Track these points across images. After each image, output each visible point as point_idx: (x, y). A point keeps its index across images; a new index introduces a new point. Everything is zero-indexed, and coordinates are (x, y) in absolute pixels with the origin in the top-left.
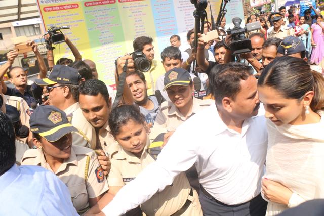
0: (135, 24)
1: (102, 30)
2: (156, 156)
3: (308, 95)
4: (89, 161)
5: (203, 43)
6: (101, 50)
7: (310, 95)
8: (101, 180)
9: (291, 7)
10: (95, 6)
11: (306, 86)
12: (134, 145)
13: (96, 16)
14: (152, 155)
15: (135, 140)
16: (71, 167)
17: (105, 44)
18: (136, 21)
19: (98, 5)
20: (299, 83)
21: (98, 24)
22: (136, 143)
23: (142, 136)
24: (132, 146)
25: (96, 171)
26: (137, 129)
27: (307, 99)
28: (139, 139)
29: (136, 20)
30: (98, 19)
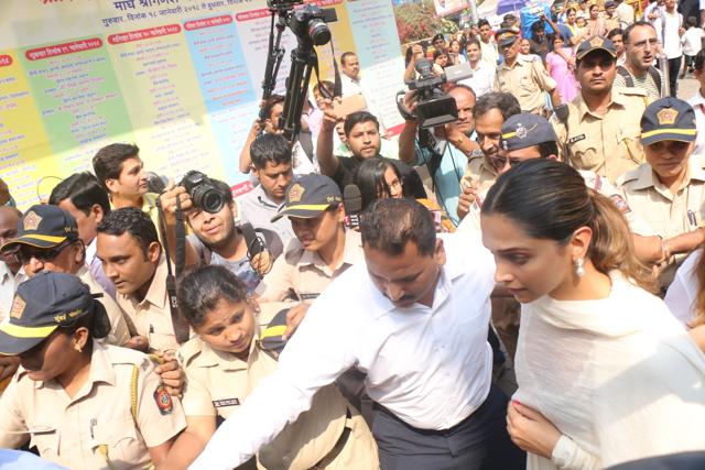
0: (153, 91)
1: (76, 111)
2: (275, 353)
3: (578, 234)
4: (137, 375)
5: (334, 120)
6: (78, 156)
7: (583, 235)
8: (167, 410)
9: (505, 18)
10: (54, 58)
11: (574, 217)
12: (232, 342)
13: (58, 81)
14: (267, 351)
15: (233, 333)
16: (100, 388)
17: (86, 141)
18: (155, 83)
19: (58, 54)
20: (561, 208)
21: (65, 97)
22: (235, 337)
23: (245, 323)
24: (228, 343)
25: (156, 395)
26: (235, 311)
27: (579, 242)
28: (240, 329)
29: (155, 80)
30: (62, 87)
